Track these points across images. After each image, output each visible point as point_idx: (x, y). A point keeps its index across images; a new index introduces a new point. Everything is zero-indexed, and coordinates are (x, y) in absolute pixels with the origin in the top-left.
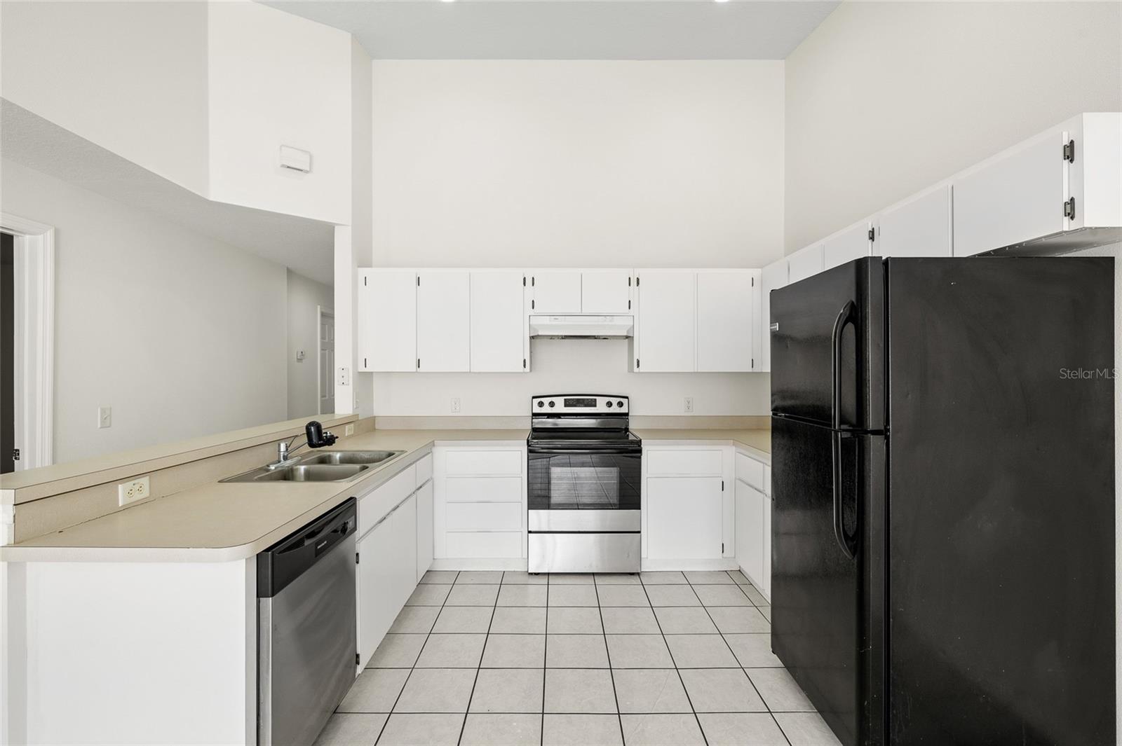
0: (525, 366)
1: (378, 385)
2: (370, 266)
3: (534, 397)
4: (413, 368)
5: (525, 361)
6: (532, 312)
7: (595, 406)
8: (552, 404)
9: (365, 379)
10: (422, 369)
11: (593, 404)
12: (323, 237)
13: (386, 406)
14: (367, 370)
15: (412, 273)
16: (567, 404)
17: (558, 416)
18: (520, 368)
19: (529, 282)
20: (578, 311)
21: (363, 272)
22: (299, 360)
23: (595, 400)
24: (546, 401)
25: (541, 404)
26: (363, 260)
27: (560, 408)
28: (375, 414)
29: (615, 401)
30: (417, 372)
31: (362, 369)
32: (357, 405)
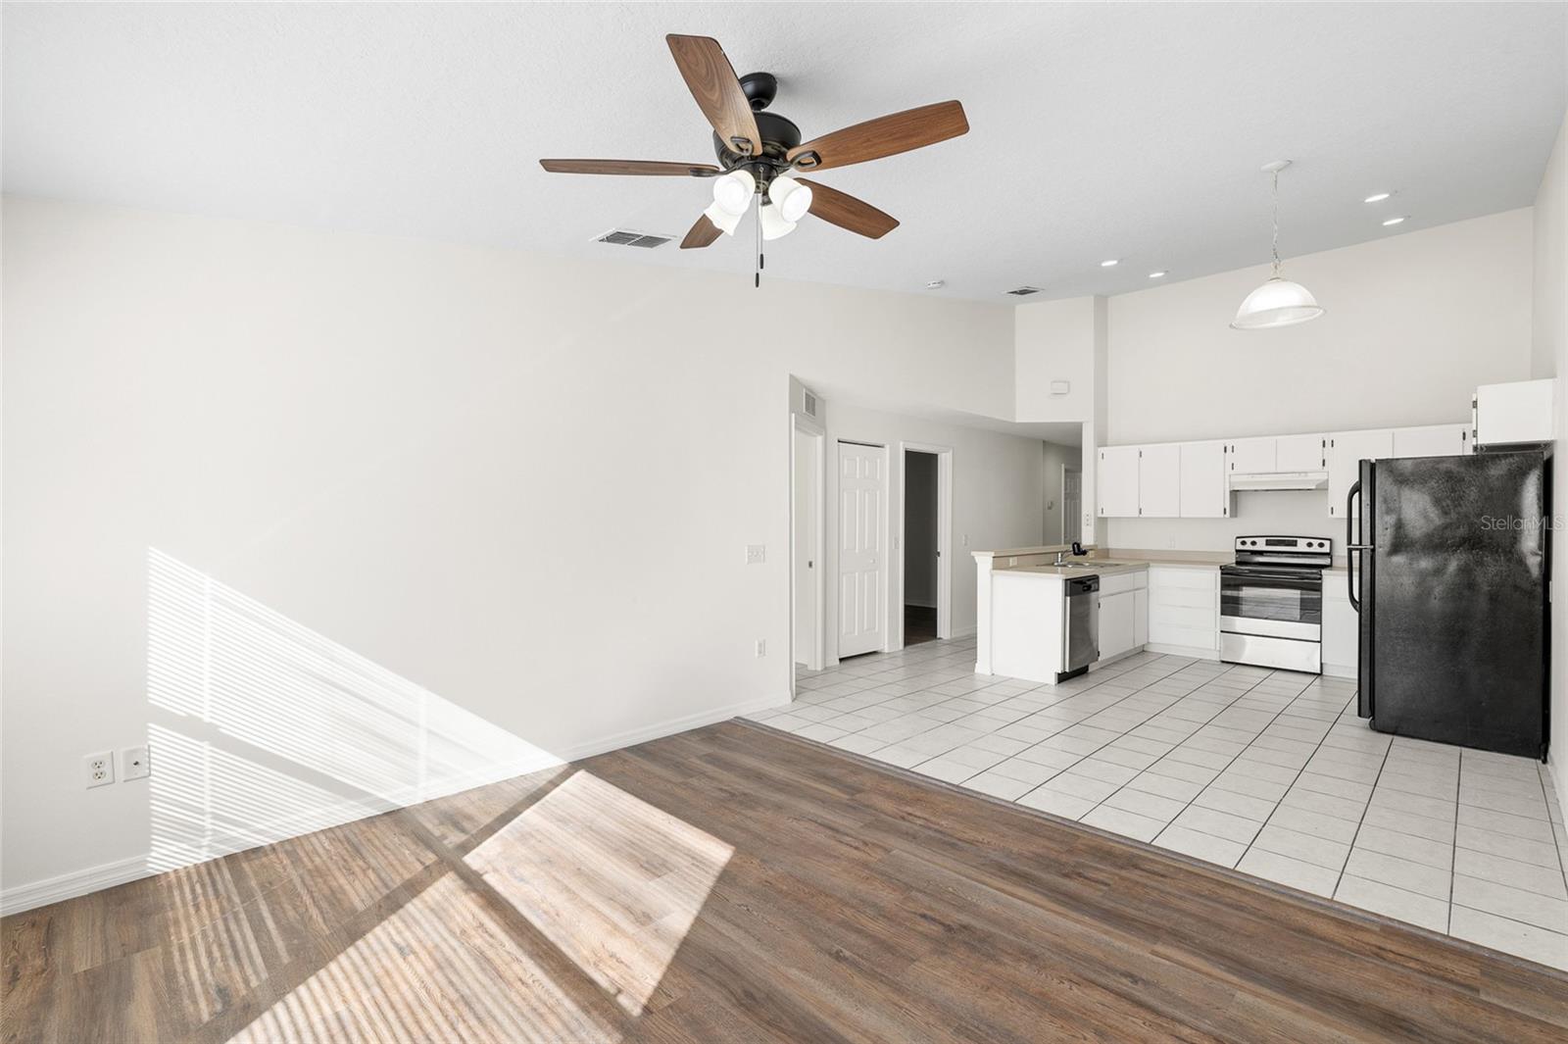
0: (1225, 513)
1: (1111, 526)
2: (1106, 446)
3: (1238, 538)
4: (1137, 514)
5: (1225, 510)
6: (1232, 472)
7: (1296, 545)
8: (1254, 543)
9: (1102, 522)
10: (1143, 515)
11: (1294, 544)
12: (1076, 431)
13: (1116, 541)
14: (1103, 516)
15: (1135, 449)
16: (1268, 543)
17: (1261, 553)
18: (1222, 515)
19: (1229, 449)
20: (1274, 470)
21: (1101, 450)
22: (1050, 508)
23: (1296, 541)
24: (1249, 541)
25: (1243, 543)
26: (1102, 442)
27: (1261, 545)
28: (1110, 547)
29: (1316, 542)
30: (1139, 517)
31: (1100, 515)
32: (1096, 537)
